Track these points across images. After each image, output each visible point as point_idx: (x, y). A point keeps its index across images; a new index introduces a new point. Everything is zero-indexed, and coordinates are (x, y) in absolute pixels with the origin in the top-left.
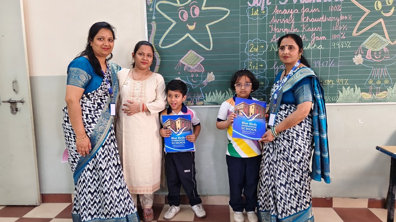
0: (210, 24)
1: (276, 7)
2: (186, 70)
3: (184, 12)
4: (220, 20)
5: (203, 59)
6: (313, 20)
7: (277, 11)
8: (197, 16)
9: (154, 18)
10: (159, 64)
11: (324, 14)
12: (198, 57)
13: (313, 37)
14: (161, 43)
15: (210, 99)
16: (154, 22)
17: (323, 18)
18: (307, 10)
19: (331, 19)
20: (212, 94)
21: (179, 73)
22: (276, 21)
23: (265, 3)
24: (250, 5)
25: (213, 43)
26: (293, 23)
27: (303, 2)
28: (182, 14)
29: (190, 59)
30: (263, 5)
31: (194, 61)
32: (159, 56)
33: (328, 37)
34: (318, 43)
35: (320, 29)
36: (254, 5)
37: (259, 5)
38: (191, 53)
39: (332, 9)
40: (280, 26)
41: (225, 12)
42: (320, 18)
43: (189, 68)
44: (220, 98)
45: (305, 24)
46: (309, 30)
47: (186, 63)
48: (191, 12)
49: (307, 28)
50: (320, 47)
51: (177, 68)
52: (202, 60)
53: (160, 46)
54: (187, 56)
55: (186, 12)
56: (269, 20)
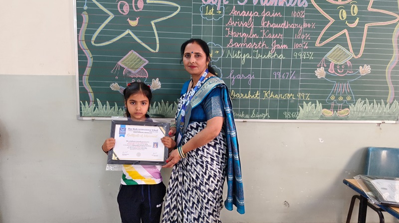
0: (157, 21)
1: (234, 7)
2: (126, 75)
3: (124, 4)
4: (169, 17)
5: (147, 62)
6: (274, 26)
7: (234, 12)
8: (141, 10)
9: (86, 8)
10: (91, 65)
11: (286, 19)
12: (141, 60)
13: (274, 45)
14: (94, 39)
15: (155, 110)
16: (85, 13)
17: (285, 24)
18: (268, 13)
19: (293, 26)
20: (157, 105)
21: (117, 78)
22: (233, 24)
23: (222, 2)
24: (205, 3)
25: (160, 44)
26: (252, 27)
27: (264, 5)
28: (122, 6)
29: (131, 62)
30: (219, 4)
31: (137, 64)
32: (91, 56)
33: (290, 46)
34: (278, 52)
35: (281, 36)
36: (208, 2)
37: (214, 3)
38: (133, 54)
39: (295, 15)
40: (238, 29)
41: (176, 9)
42: (282, 24)
43: (130, 72)
44: (166, 109)
45: (266, 29)
46: (270, 36)
47: (126, 65)
48: (133, 4)
49: (267, 34)
50: (281, 57)
51: (114, 71)
52: (146, 64)
53: (93, 43)
54: (127, 58)
55: (127, 3)
56: (226, 22)
